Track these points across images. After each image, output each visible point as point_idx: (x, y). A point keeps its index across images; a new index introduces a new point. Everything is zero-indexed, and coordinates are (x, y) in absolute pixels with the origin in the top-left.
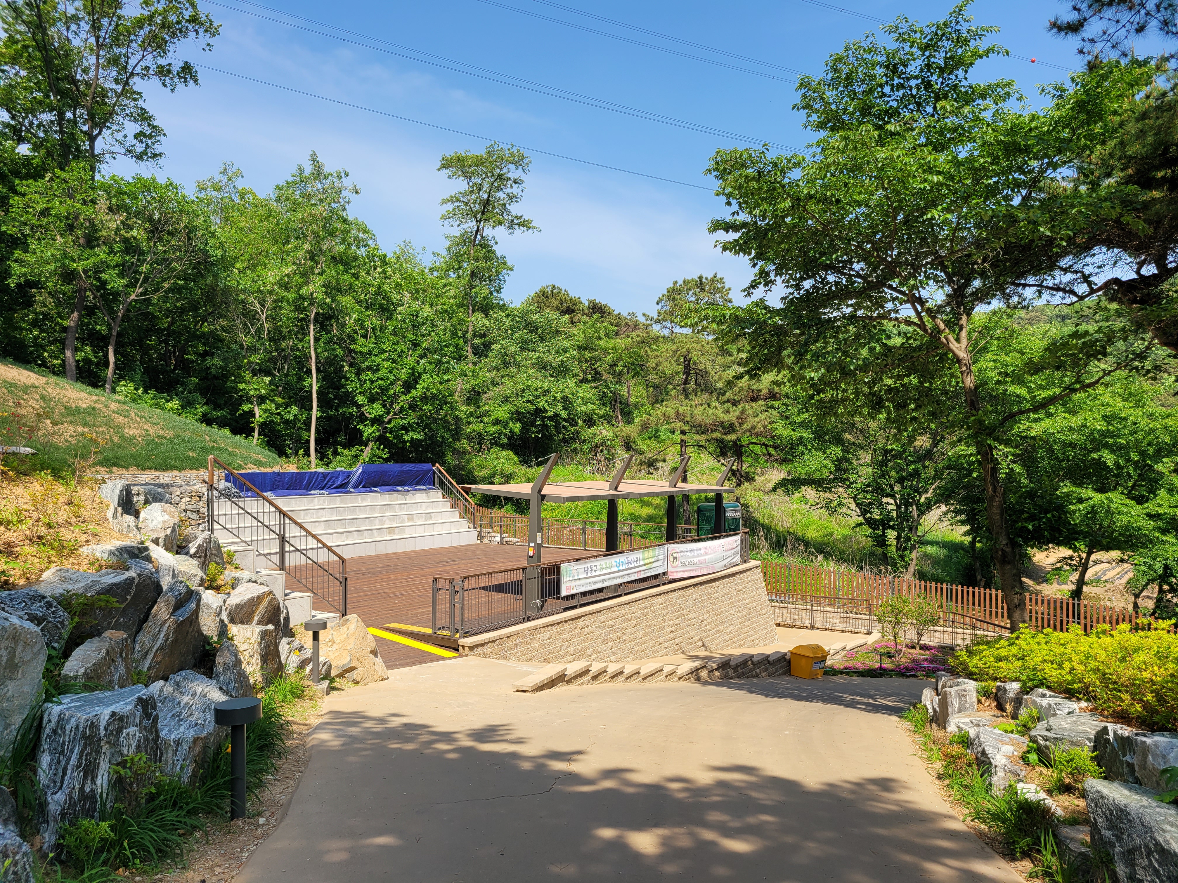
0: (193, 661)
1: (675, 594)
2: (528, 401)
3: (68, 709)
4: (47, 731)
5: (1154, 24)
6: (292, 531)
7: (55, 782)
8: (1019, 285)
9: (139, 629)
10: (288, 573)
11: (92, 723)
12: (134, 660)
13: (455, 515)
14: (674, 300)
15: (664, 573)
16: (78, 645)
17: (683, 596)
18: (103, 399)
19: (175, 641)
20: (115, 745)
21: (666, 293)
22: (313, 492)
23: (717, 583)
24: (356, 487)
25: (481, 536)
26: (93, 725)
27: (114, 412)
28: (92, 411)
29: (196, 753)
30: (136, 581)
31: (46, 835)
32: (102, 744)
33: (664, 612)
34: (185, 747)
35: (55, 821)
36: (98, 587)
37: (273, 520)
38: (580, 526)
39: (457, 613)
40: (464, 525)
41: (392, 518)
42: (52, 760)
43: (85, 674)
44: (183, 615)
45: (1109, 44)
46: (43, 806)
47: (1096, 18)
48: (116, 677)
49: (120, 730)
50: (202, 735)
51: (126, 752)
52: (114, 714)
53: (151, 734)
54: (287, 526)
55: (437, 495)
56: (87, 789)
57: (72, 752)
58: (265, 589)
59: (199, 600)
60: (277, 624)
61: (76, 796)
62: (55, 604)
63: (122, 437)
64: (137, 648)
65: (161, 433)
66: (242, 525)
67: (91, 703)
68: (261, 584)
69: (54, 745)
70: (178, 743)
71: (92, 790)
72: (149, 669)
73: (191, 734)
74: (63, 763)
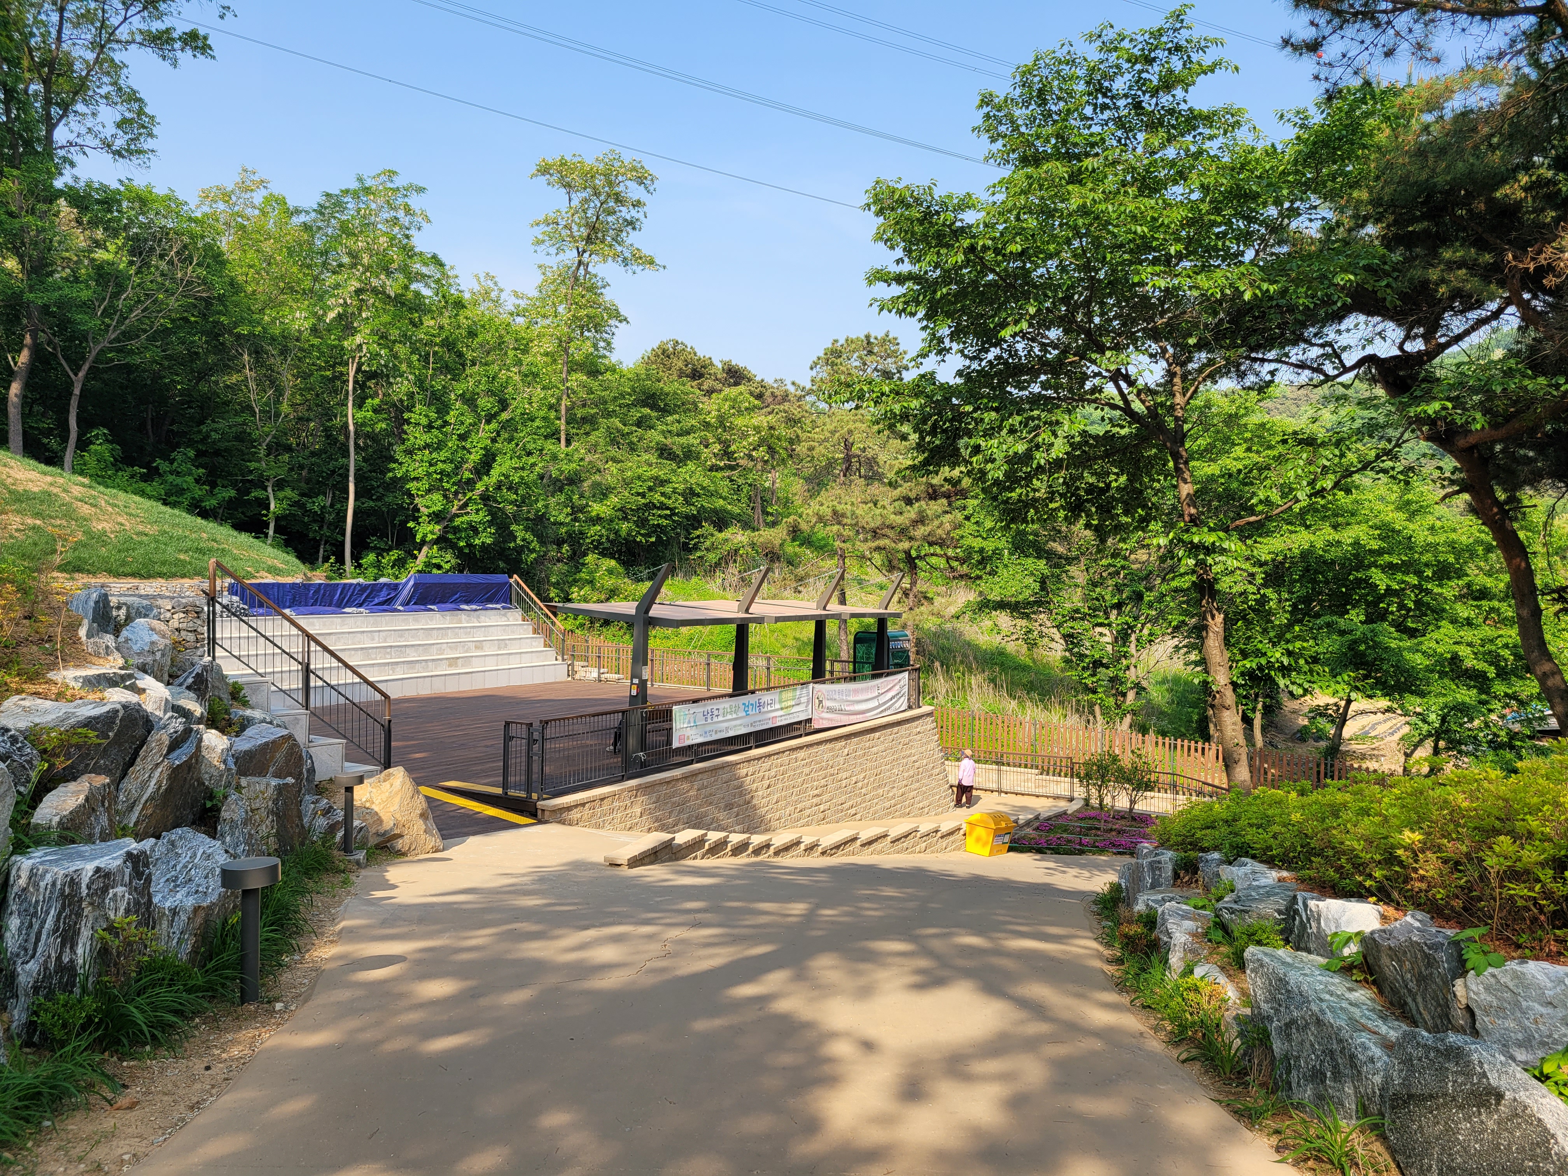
0: (191, 817)
1: (822, 748)
2: (638, 494)
3: (42, 863)
4: (15, 889)
5: (1404, 47)
6: (320, 662)
7: (26, 950)
8: (1255, 360)
9: (123, 777)
10: (313, 714)
11: (72, 879)
12: (117, 812)
13: (538, 644)
14: (833, 364)
15: (809, 721)
16: (49, 790)
17: (832, 750)
18: (61, 481)
19: (169, 790)
20: (101, 906)
21: (822, 354)
22: (347, 610)
23: (877, 734)
24: (406, 604)
25: (571, 673)
26: (73, 882)
27: (76, 499)
28: (47, 497)
29: (197, 925)
30: (120, 714)
31: (16, 1012)
32: (84, 905)
33: (807, 770)
34: (184, 917)
35: (27, 995)
36: (72, 721)
37: (296, 646)
38: (704, 659)
39: (536, 767)
40: (550, 657)
41: (454, 646)
42: (22, 923)
43: (60, 823)
44: (180, 757)
45: (1349, 70)
46: (12, 976)
47: (1336, 37)
48: (97, 830)
49: (105, 890)
50: (205, 904)
51: (112, 917)
52: (98, 870)
53: (143, 897)
54: (312, 655)
55: (515, 616)
56: (66, 959)
57: (47, 913)
58: (285, 732)
59: (200, 740)
60: (298, 777)
61: (52, 966)
62: (21, 739)
63: (88, 533)
64: (122, 797)
65: (140, 528)
66: (252, 652)
67: (70, 858)
68: (278, 726)
69: (25, 905)
70: (174, 912)
71: (72, 961)
72: (136, 824)
73: (190, 902)
74: (36, 927)
